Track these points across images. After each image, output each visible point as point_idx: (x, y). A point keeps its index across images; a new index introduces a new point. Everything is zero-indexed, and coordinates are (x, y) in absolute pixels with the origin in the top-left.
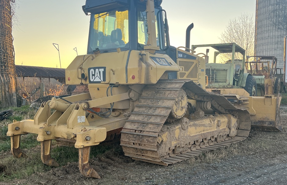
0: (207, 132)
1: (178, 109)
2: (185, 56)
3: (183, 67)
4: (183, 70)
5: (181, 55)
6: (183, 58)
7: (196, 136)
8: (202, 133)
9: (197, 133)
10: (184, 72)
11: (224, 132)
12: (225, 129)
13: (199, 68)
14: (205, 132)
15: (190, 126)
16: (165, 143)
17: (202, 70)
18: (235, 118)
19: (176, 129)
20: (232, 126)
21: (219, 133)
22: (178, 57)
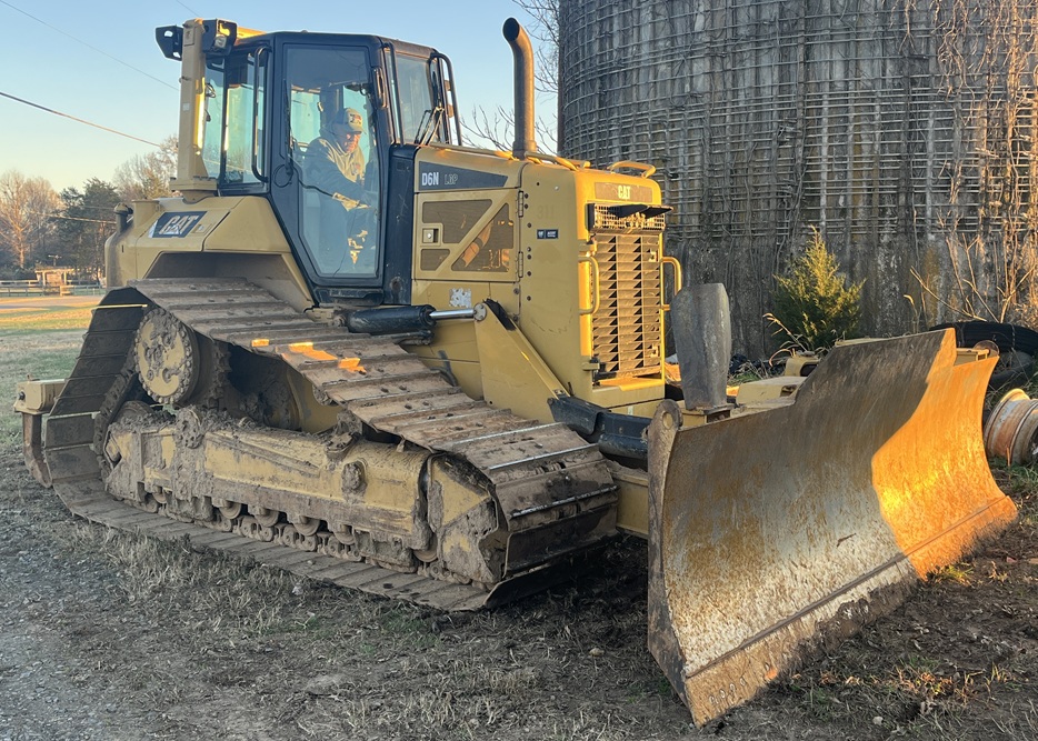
0: (288, 489)
1: (155, 373)
2: (453, 179)
3: (439, 226)
4: (435, 241)
5: (435, 179)
6: (442, 187)
7: (231, 485)
8: (266, 484)
9: (243, 476)
10: (441, 245)
11: (384, 526)
12: (391, 516)
13: (524, 222)
14: (279, 488)
15: (210, 439)
16: (127, 465)
17: (546, 236)
18: (468, 485)
19: (161, 432)
20: (447, 519)
21: (355, 519)
22: (421, 187)
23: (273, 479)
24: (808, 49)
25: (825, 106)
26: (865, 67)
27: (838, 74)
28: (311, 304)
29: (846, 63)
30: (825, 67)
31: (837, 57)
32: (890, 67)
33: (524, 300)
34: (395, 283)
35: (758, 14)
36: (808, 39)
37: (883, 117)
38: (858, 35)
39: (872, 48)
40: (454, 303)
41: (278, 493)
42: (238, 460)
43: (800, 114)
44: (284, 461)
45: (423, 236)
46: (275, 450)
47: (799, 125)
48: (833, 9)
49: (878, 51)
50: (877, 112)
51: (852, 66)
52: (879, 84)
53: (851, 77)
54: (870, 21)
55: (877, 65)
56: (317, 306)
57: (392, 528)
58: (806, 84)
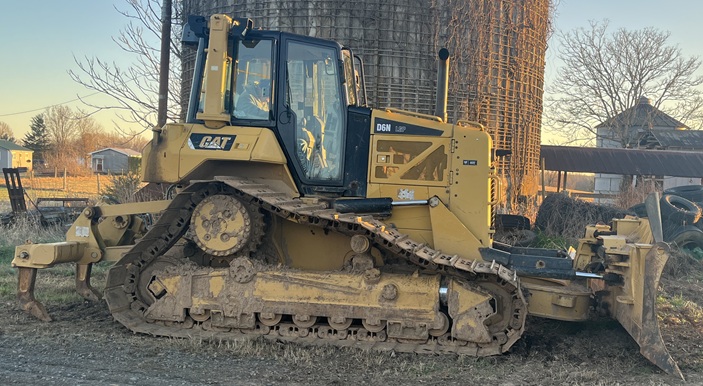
1: (213, 236)
2: (402, 129)
3: (391, 154)
4: (387, 162)
5: (387, 128)
6: (393, 132)
8: (312, 301)
9: (291, 298)
10: (392, 164)
11: (413, 318)
12: (419, 312)
13: (455, 156)
14: (325, 303)
15: (261, 277)
16: (173, 297)
17: (469, 163)
18: (477, 292)
19: (210, 275)
20: (461, 310)
21: (390, 316)
22: (376, 131)
23: (318, 298)
24: (380, 58)
25: (389, 91)
26: (410, 72)
27: (396, 74)
28: (298, 195)
29: (401, 69)
30: (389, 69)
31: (396, 65)
32: (423, 74)
33: (452, 196)
34: (353, 184)
35: (351, 33)
36: (380, 52)
37: (420, 101)
38: (407, 54)
39: (414, 63)
40: (401, 197)
41: (325, 306)
42: (287, 289)
43: (375, 94)
44: (330, 287)
45: (377, 158)
46: (319, 281)
47: (375, 100)
48: (394, 38)
49: (418, 65)
50: (417, 98)
51: (404, 71)
52: (418, 83)
53: (403, 77)
54: (413, 48)
55: (417, 72)
56: (302, 195)
57: (418, 319)
58: (378, 77)
